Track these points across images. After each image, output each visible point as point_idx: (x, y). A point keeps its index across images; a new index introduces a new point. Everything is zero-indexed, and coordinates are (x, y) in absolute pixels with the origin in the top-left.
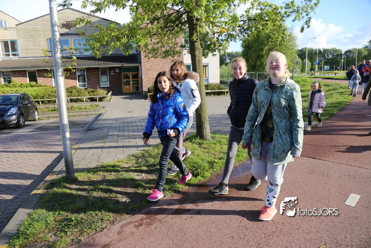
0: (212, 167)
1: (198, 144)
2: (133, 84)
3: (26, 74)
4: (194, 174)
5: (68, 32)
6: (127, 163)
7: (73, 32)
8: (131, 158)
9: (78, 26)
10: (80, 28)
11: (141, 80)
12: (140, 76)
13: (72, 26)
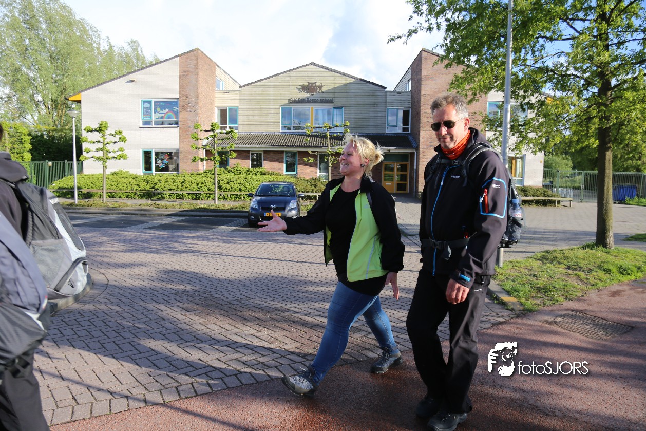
2: (398, 181)
5: (310, 98)
7: (316, 98)
9: (323, 89)
10: (327, 92)
11: (416, 175)
12: (415, 168)
13: (316, 90)
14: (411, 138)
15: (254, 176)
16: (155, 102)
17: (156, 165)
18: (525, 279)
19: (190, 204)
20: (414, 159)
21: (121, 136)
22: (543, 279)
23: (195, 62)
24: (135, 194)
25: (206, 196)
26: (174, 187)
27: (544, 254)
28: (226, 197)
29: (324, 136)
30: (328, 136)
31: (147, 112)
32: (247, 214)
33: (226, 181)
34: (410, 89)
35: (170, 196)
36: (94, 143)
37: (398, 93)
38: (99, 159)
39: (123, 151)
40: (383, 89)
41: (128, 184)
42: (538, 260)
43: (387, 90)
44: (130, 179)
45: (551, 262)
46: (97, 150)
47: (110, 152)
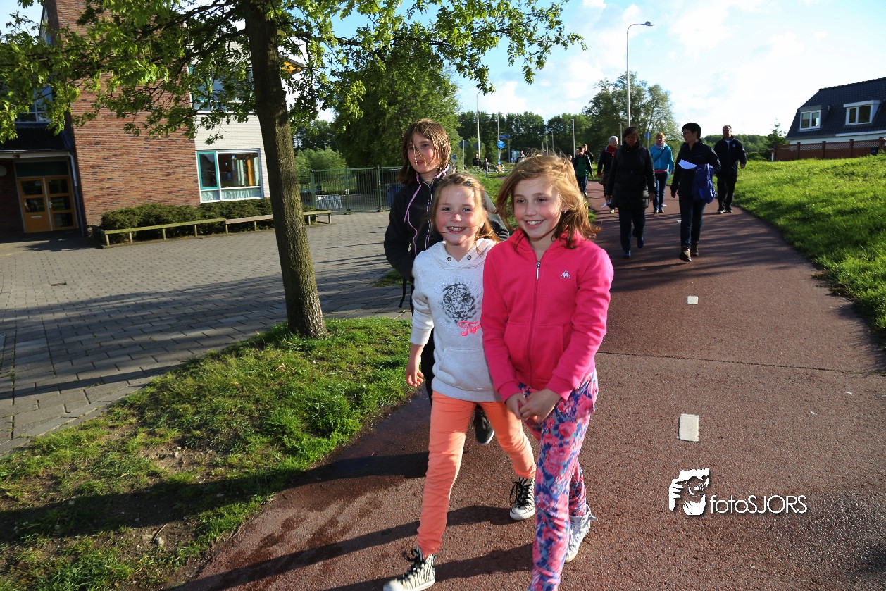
0: (358, 404)
1: (300, 350)
2: (54, 208)
4: (318, 430)
6: (112, 427)
8: (118, 410)
11: (80, 197)
12: (76, 185)
20: (72, 170)
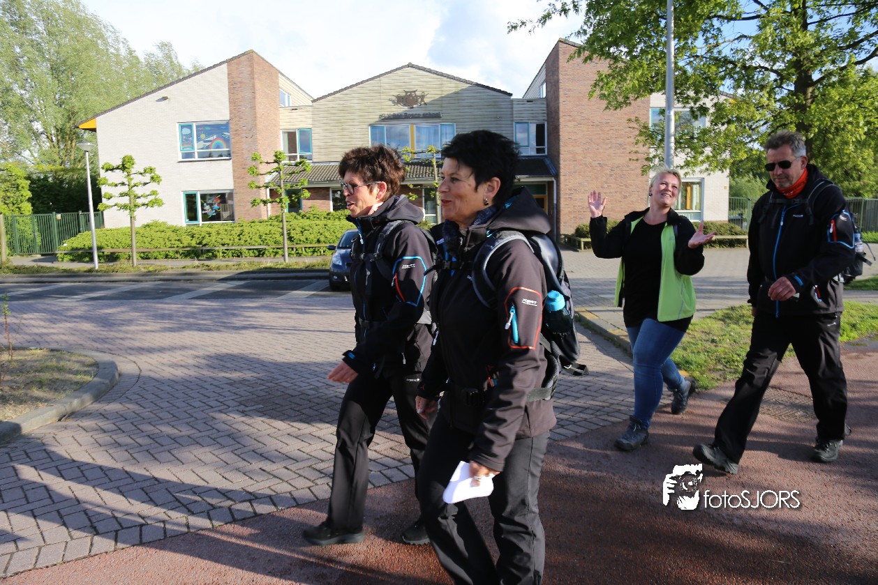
3: (329, 195)
5: (408, 113)
7: (417, 113)
9: (426, 100)
10: (432, 103)
11: (557, 212)
12: (555, 202)
13: (417, 101)
14: (548, 162)
15: (337, 222)
16: (197, 127)
17: (204, 212)
18: (700, 346)
19: (251, 263)
20: (553, 191)
21: (152, 174)
22: (725, 345)
23: (249, 69)
24: (177, 252)
25: (273, 252)
26: (227, 241)
27: (729, 311)
28: (300, 252)
29: (429, 164)
30: (435, 163)
31: (187, 140)
32: (327, 274)
33: (299, 230)
34: (544, 96)
35: (223, 253)
36: (116, 185)
37: (528, 101)
38: (125, 207)
39: (157, 194)
40: (506, 97)
41: (166, 240)
42: (720, 319)
43: (512, 97)
44: (169, 233)
45: (737, 323)
46: (122, 195)
47: (139, 197)
